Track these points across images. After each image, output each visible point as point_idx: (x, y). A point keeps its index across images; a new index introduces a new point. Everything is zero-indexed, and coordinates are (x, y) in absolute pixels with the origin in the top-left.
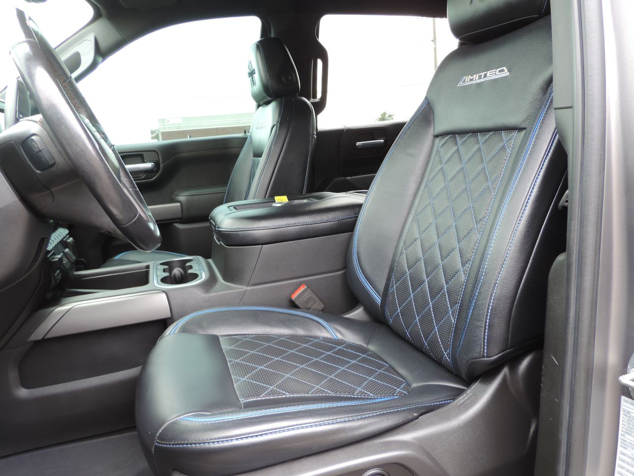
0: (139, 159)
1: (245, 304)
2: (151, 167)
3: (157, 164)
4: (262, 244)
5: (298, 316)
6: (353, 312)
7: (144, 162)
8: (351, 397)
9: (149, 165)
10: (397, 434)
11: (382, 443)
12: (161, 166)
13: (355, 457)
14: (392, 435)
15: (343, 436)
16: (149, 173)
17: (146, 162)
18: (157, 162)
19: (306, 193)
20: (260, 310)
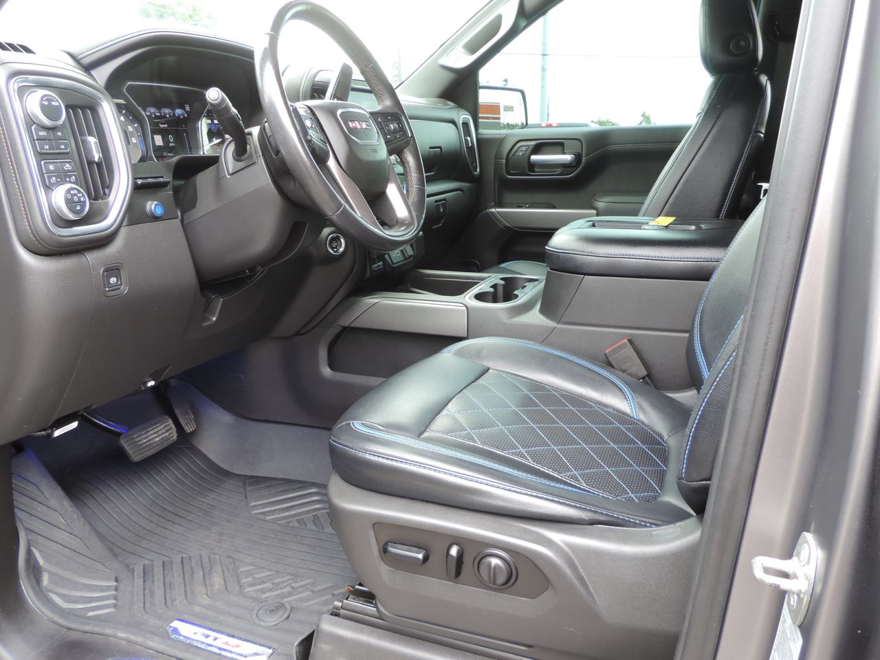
0: (560, 148)
1: (550, 345)
2: (571, 160)
3: (578, 157)
4: (585, 274)
5: (599, 374)
6: (685, 391)
7: (564, 153)
8: (562, 480)
9: (568, 158)
10: (548, 528)
11: (521, 528)
12: (584, 159)
13: (479, 527)
14: (542, 527)
15: (478, 499)
16: (567, 167)
17: (565, 154)
18: (579, 153)
19: (725, 217)
20: (554, 355)
